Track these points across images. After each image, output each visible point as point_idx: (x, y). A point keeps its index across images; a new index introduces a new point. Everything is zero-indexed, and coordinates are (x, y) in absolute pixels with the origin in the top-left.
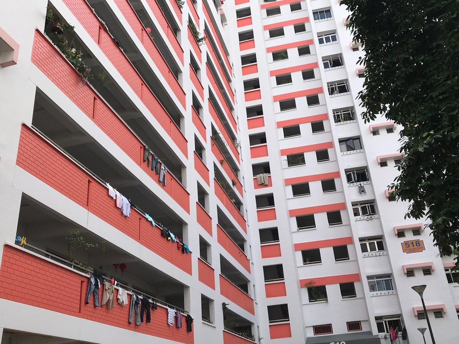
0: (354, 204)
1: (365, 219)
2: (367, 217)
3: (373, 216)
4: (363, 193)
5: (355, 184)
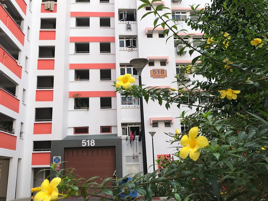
0: (121, 37)
1: (127, 50)
2: (129, 48)
3: (133, 49)
4: (129, 30)
5: (124, 22)
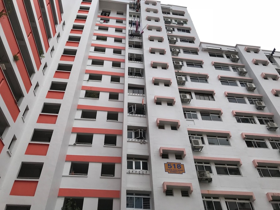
0: (129, 129)
1: (136, 141)
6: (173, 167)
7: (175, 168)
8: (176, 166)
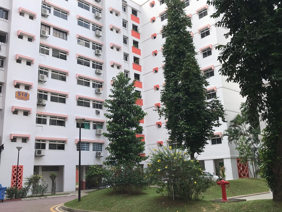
6: (22, 95)
7: (23, 96)
8: (24, 95)
